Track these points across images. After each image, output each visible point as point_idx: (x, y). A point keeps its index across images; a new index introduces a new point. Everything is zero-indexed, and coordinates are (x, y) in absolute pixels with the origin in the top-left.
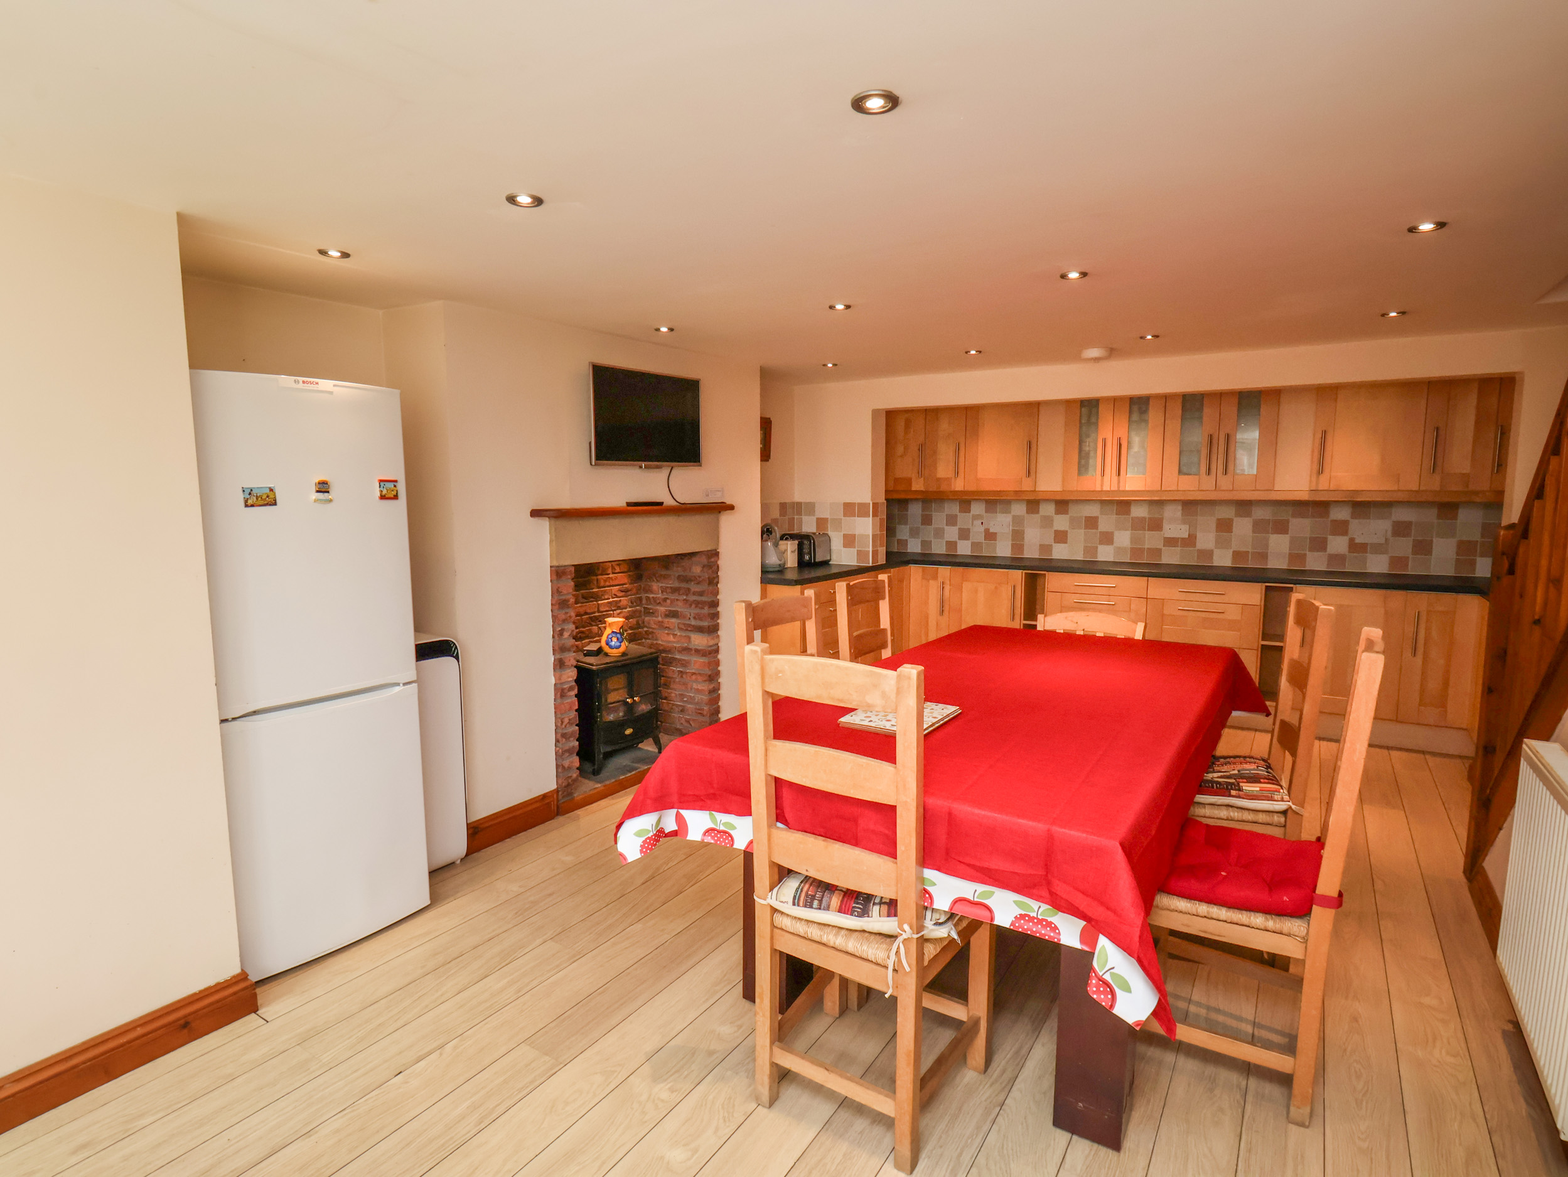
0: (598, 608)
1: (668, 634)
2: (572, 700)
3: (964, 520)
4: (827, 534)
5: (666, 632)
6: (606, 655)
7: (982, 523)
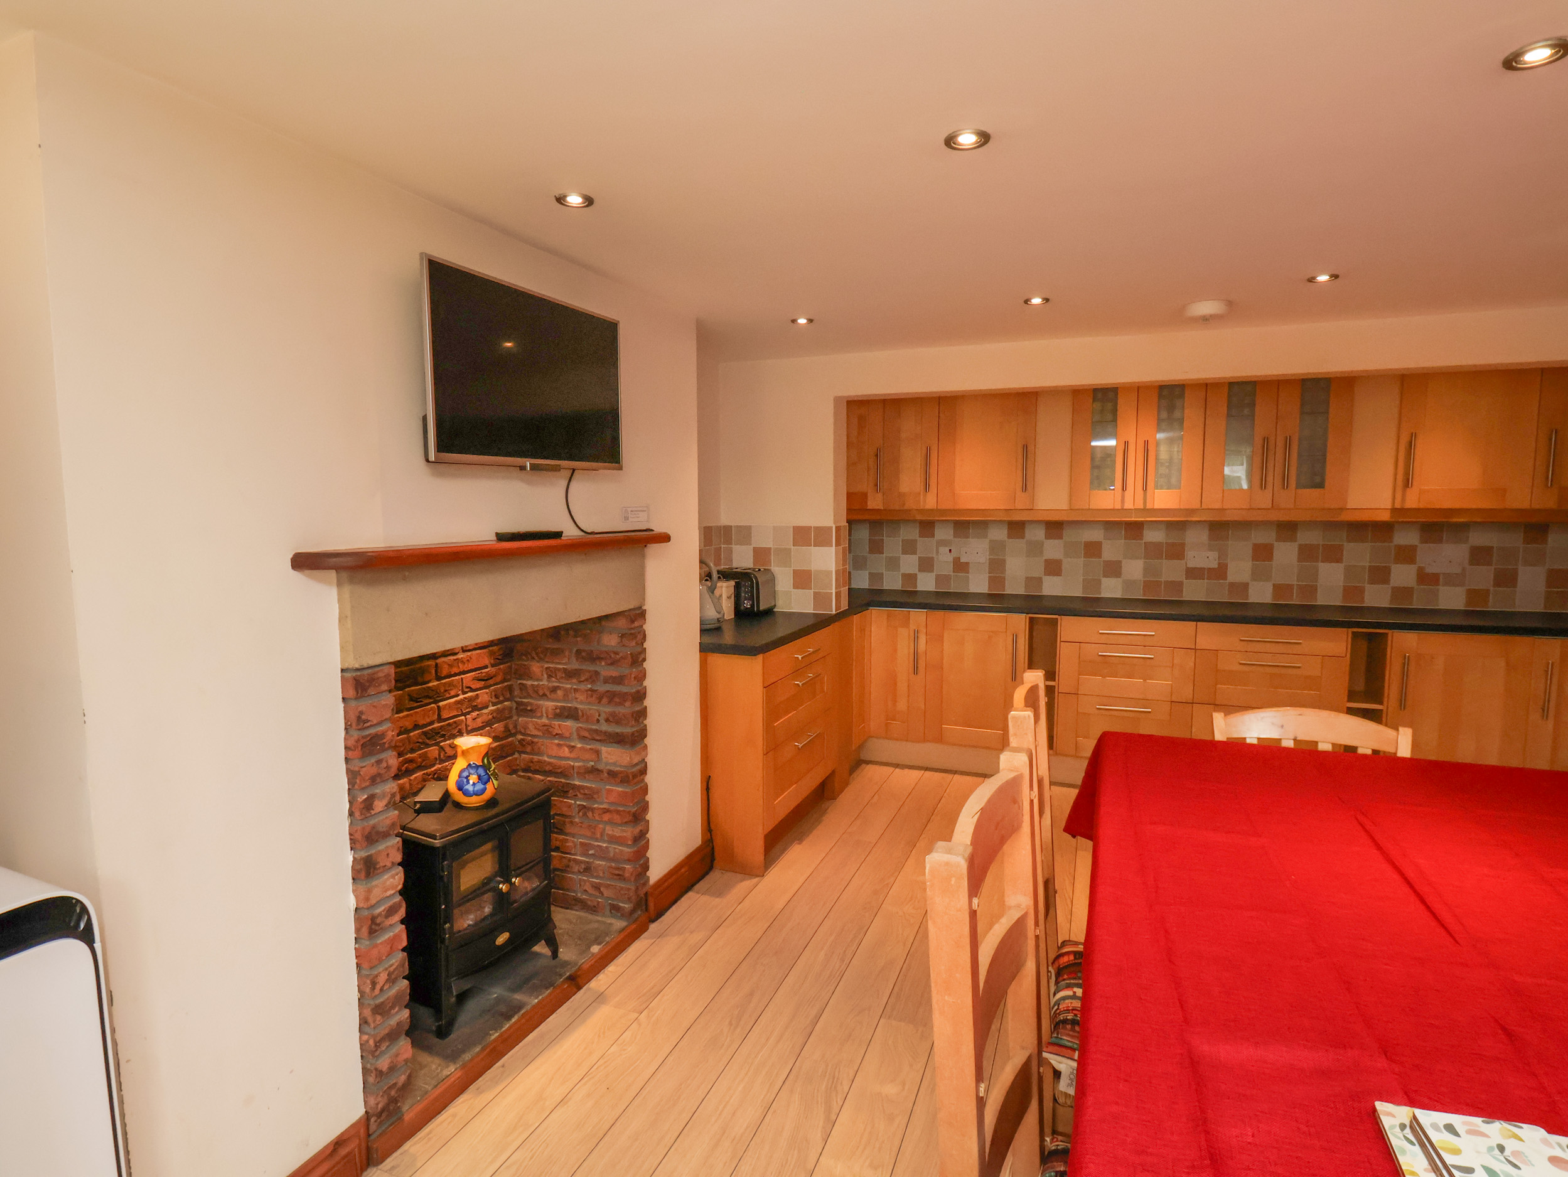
0: (439, 715)
1: (559, 745)
2: (396, 932)
3: (925, 546)
4: (769, 570)
5: (556, 741)
6: (458, 805)
7: (950, 550)
